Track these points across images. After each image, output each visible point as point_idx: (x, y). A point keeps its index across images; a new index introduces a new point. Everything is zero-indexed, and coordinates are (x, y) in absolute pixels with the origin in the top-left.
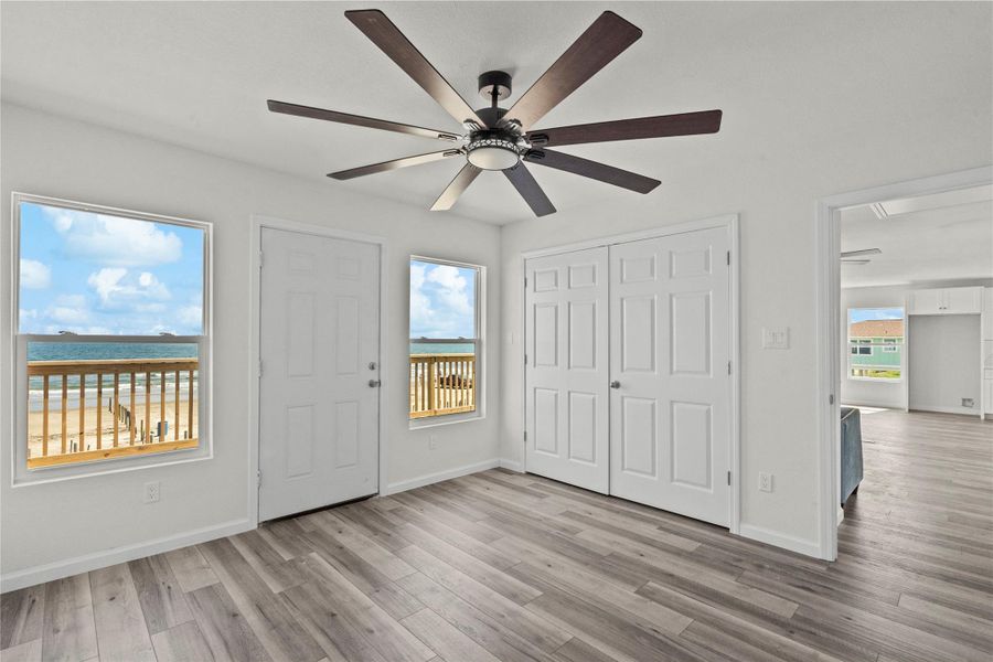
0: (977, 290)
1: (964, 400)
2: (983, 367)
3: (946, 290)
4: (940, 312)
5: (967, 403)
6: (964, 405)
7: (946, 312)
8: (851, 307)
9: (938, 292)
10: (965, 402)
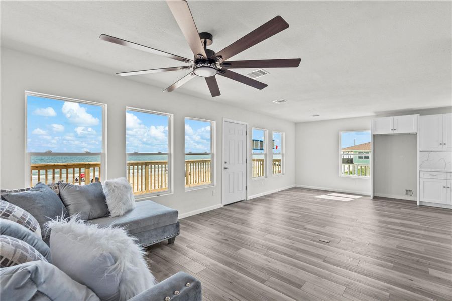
0: (415, 117)
1: (407, 190)
2: (418, 169)
3: (396, 118)
4: (392, 133)
5: (409, 193)
6: (407, 194)
7: (395, 132)
8: (341, 131)
9: (390, 119)
10: (408, 192)
